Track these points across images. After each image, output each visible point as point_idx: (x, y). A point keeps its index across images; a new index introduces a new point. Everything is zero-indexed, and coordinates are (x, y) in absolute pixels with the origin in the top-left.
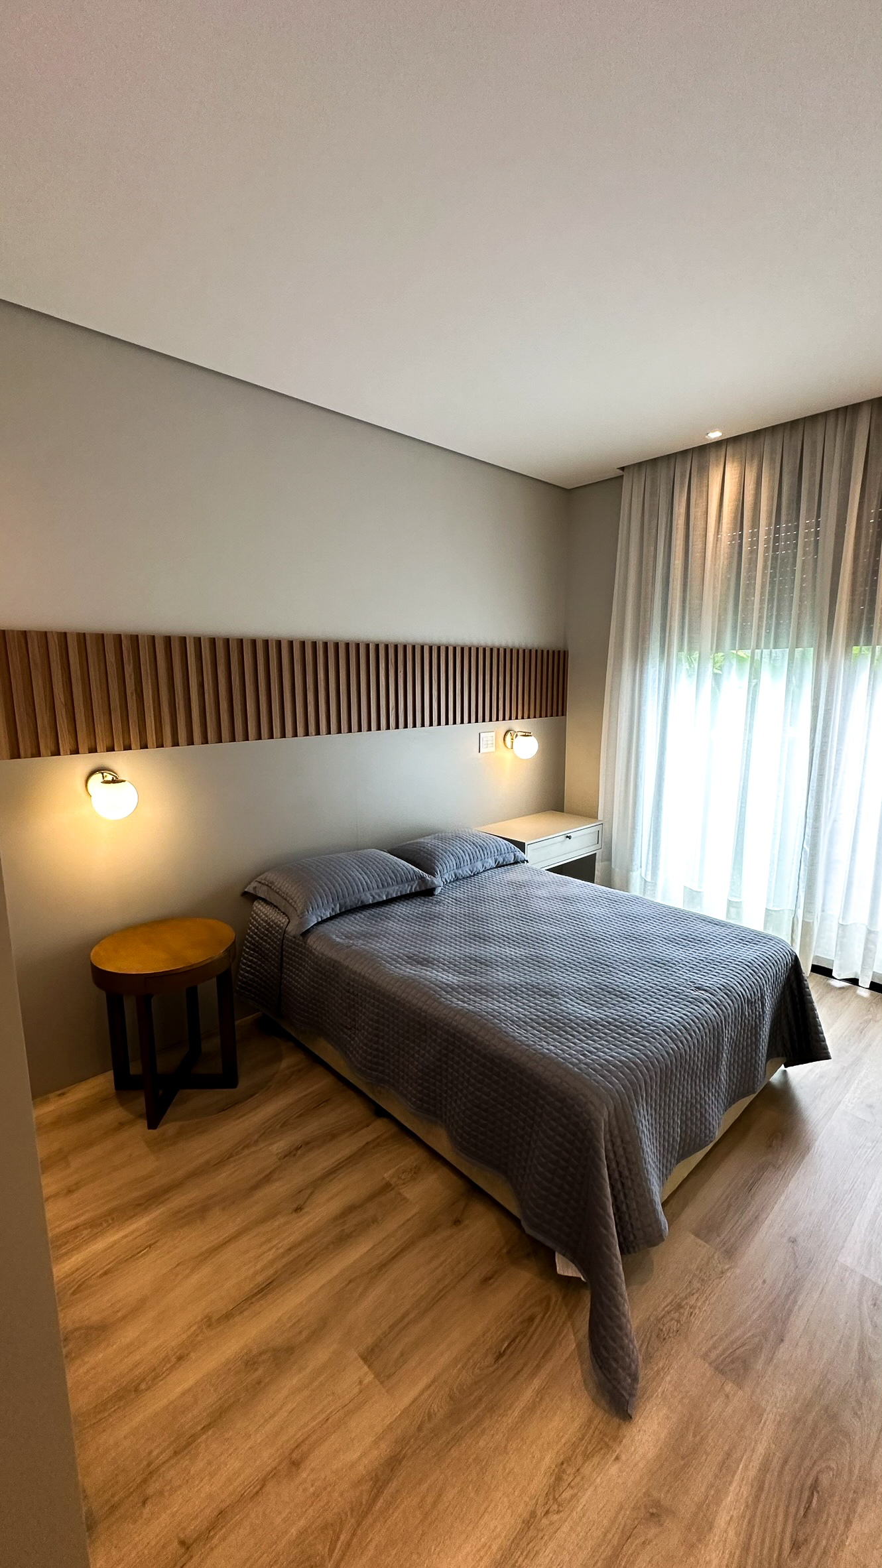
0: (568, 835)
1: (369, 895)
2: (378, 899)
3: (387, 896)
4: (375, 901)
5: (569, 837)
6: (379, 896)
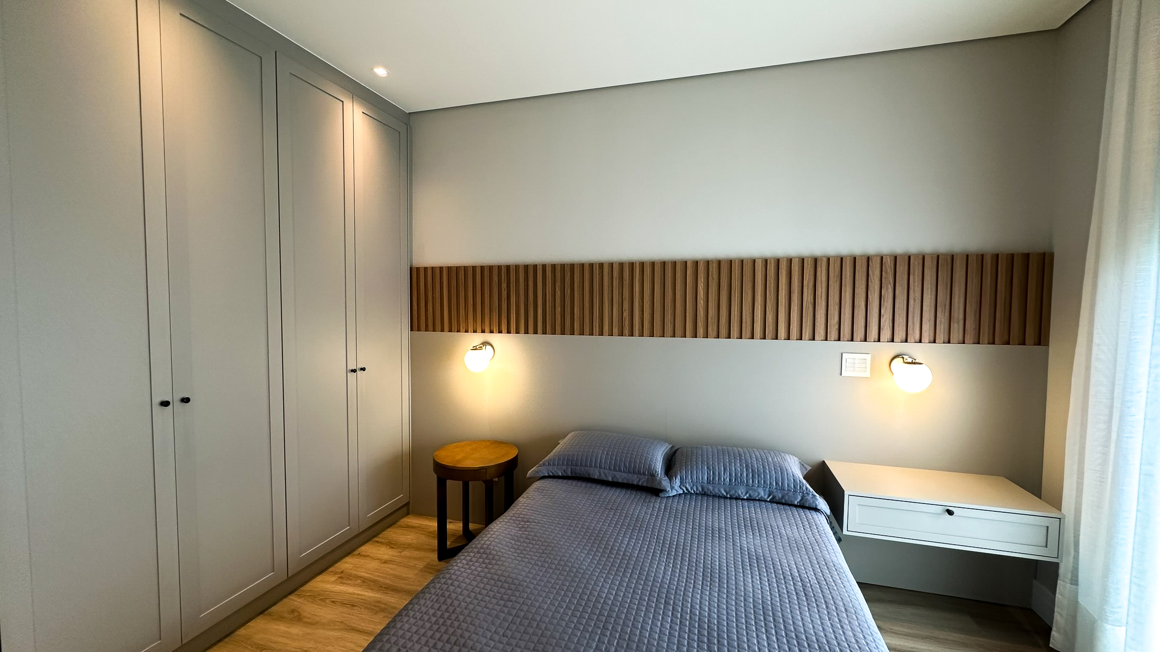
0: (950, 509)
1: (597, 472)
2: (603, 477)
3: (612, 479)
4: (600, 478)
5: (950, 513)
6: (606, 475)
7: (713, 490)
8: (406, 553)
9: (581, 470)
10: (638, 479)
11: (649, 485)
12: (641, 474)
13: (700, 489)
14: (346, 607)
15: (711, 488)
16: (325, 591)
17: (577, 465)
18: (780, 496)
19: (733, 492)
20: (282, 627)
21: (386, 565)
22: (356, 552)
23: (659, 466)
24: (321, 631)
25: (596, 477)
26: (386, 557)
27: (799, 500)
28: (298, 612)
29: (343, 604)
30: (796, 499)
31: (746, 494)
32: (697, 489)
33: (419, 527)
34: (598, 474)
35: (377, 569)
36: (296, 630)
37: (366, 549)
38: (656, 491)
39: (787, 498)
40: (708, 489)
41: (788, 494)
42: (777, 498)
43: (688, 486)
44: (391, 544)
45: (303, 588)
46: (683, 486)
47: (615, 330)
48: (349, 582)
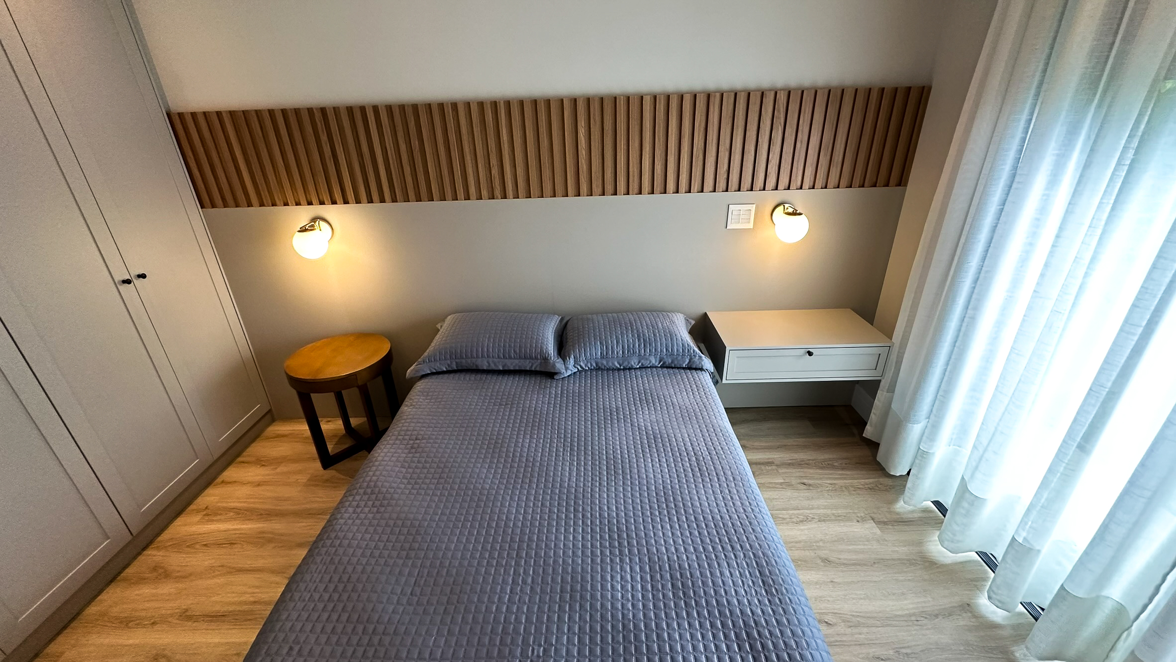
0: (811, 350)
2: (493, 367)
3: (503, 367)
4: (490, 368)
5: (810, 354)
6: (495, 364)
7: (607, 364)
8: (282, 469)
9: (466, 363)
10: (530, 365)
11: (543, 370)
12: (533, 359)
13: (594, 365)
14: (222, 547)
15: (605, 363)
16: (191, 535)
17: (462, 358)
18: (670, 361)
19: (626, 363)
20: (146, 590)
21: (260, 488)
22: (219, 480)
23: (550, 347)
24: (199, 582)
25: (485, 368)
26: (258, 479)
27: (686, 363)
28: (162, 568)
29: (219, 545)
30: (684, 362)
31: (638, 364)
32: (591, 365)
33: (291, 434)
34: (487, 364)
35: (251, 495)
36: (167, 588)
37: (230, 473)
38: (551, 375)
39: (676, 363)
40: (602, 364)
41: (677, 358)
42: (667, 363)
43: (582, 364)
44: (260, 462)
45: (160, 538)
46: (578, 364)
47: (485, 193)
48: (219, 517)
